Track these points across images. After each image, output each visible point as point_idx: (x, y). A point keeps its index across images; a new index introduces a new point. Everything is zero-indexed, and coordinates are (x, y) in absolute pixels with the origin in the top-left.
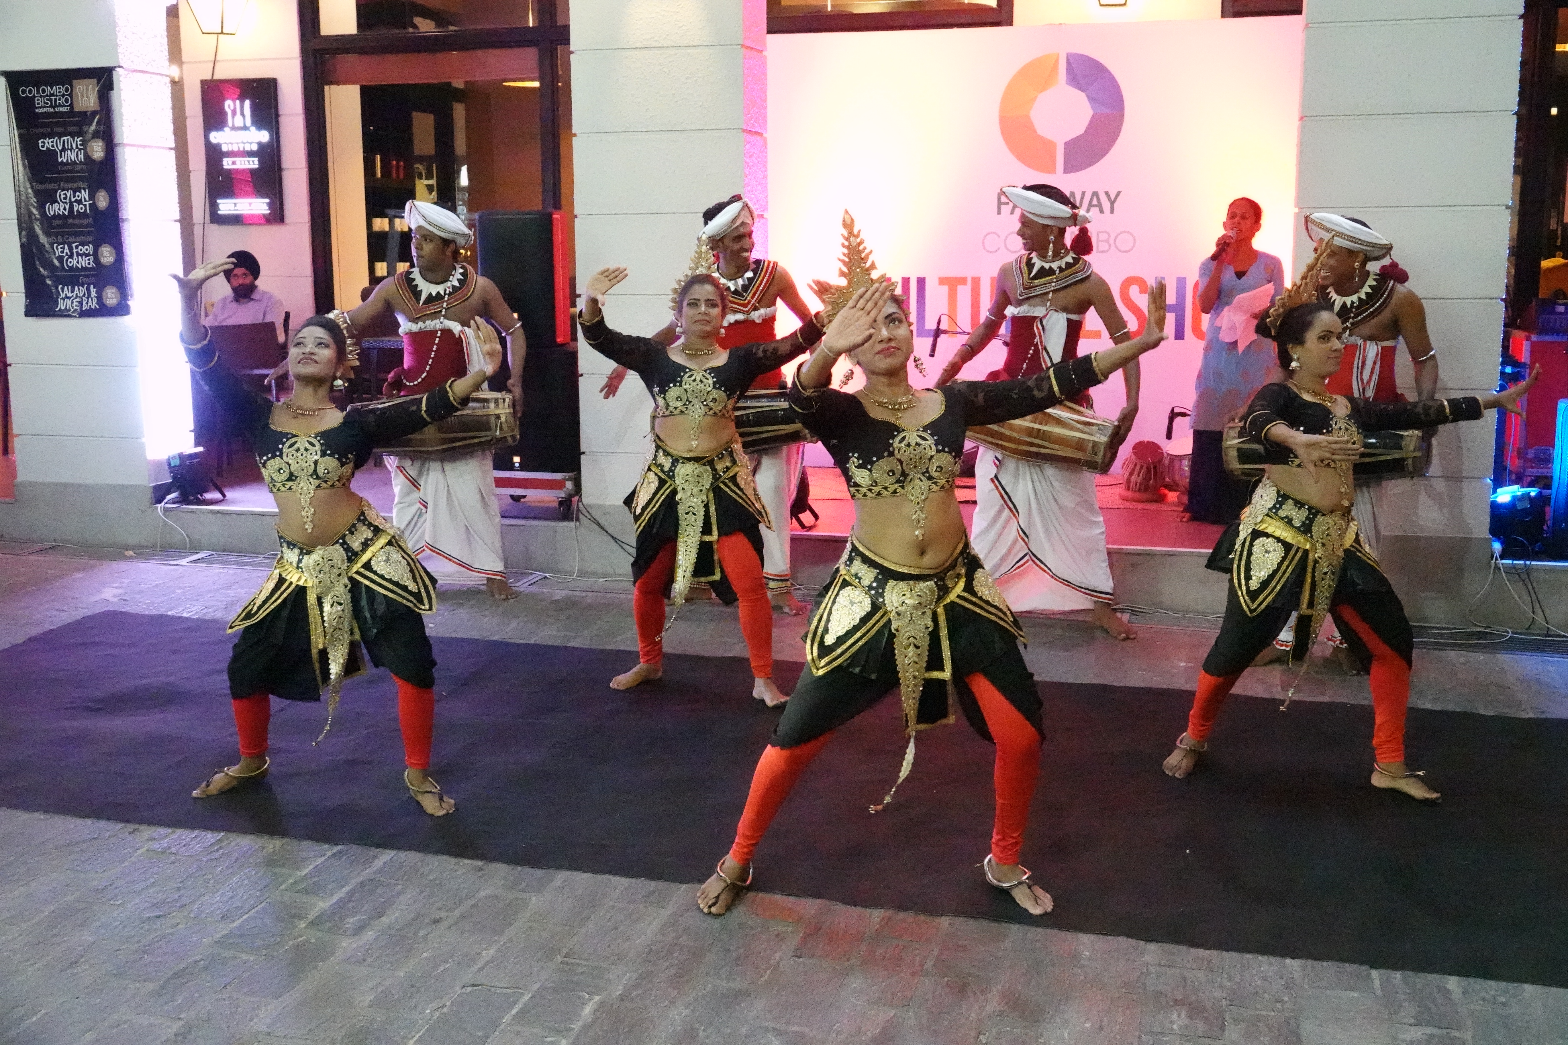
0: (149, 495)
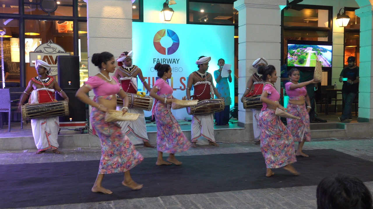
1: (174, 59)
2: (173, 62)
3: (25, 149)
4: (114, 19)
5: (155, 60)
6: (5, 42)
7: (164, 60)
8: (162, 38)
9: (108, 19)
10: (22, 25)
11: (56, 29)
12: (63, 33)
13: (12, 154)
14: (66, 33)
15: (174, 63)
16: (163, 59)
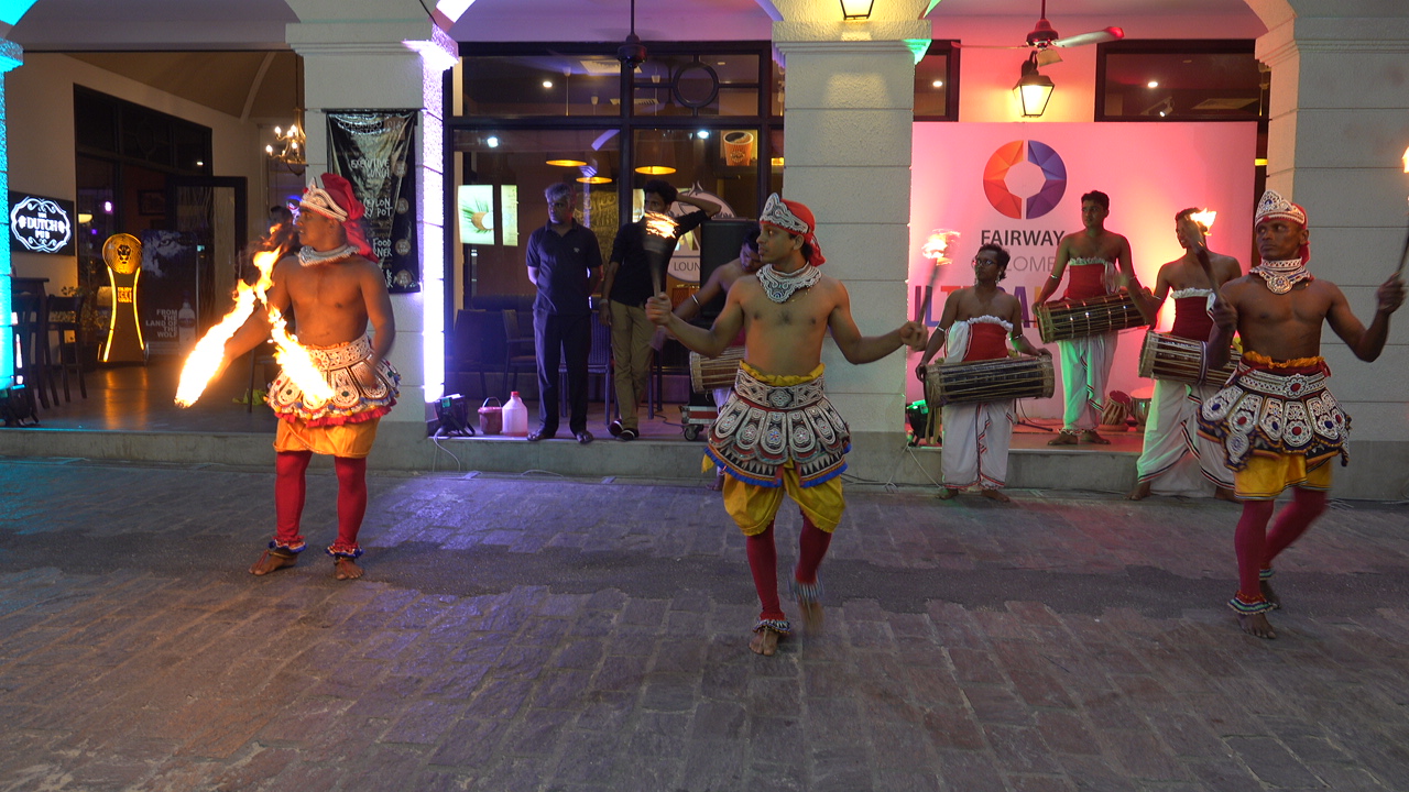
0: (425, 428)
1: (1047, 232)
2: (1044, 240)
3: (609, 475)
4: (861, 112)
5: (986, 235)
6: (595, 194)
7: (1016, 235)
8: (1012, 169)
9: (841, 112)
10: (626, 147)
11: (722, 156)
12: (739, 168)
13: (572, 485)
14: (746, 167)
15: (1047, 244)
16: (1013, 232)
